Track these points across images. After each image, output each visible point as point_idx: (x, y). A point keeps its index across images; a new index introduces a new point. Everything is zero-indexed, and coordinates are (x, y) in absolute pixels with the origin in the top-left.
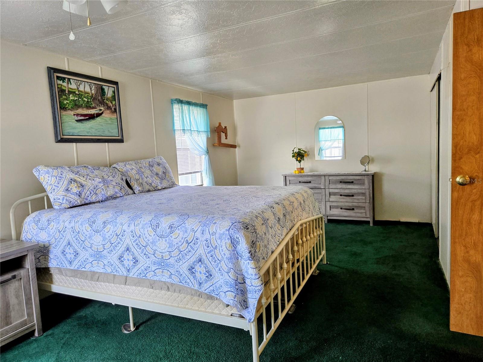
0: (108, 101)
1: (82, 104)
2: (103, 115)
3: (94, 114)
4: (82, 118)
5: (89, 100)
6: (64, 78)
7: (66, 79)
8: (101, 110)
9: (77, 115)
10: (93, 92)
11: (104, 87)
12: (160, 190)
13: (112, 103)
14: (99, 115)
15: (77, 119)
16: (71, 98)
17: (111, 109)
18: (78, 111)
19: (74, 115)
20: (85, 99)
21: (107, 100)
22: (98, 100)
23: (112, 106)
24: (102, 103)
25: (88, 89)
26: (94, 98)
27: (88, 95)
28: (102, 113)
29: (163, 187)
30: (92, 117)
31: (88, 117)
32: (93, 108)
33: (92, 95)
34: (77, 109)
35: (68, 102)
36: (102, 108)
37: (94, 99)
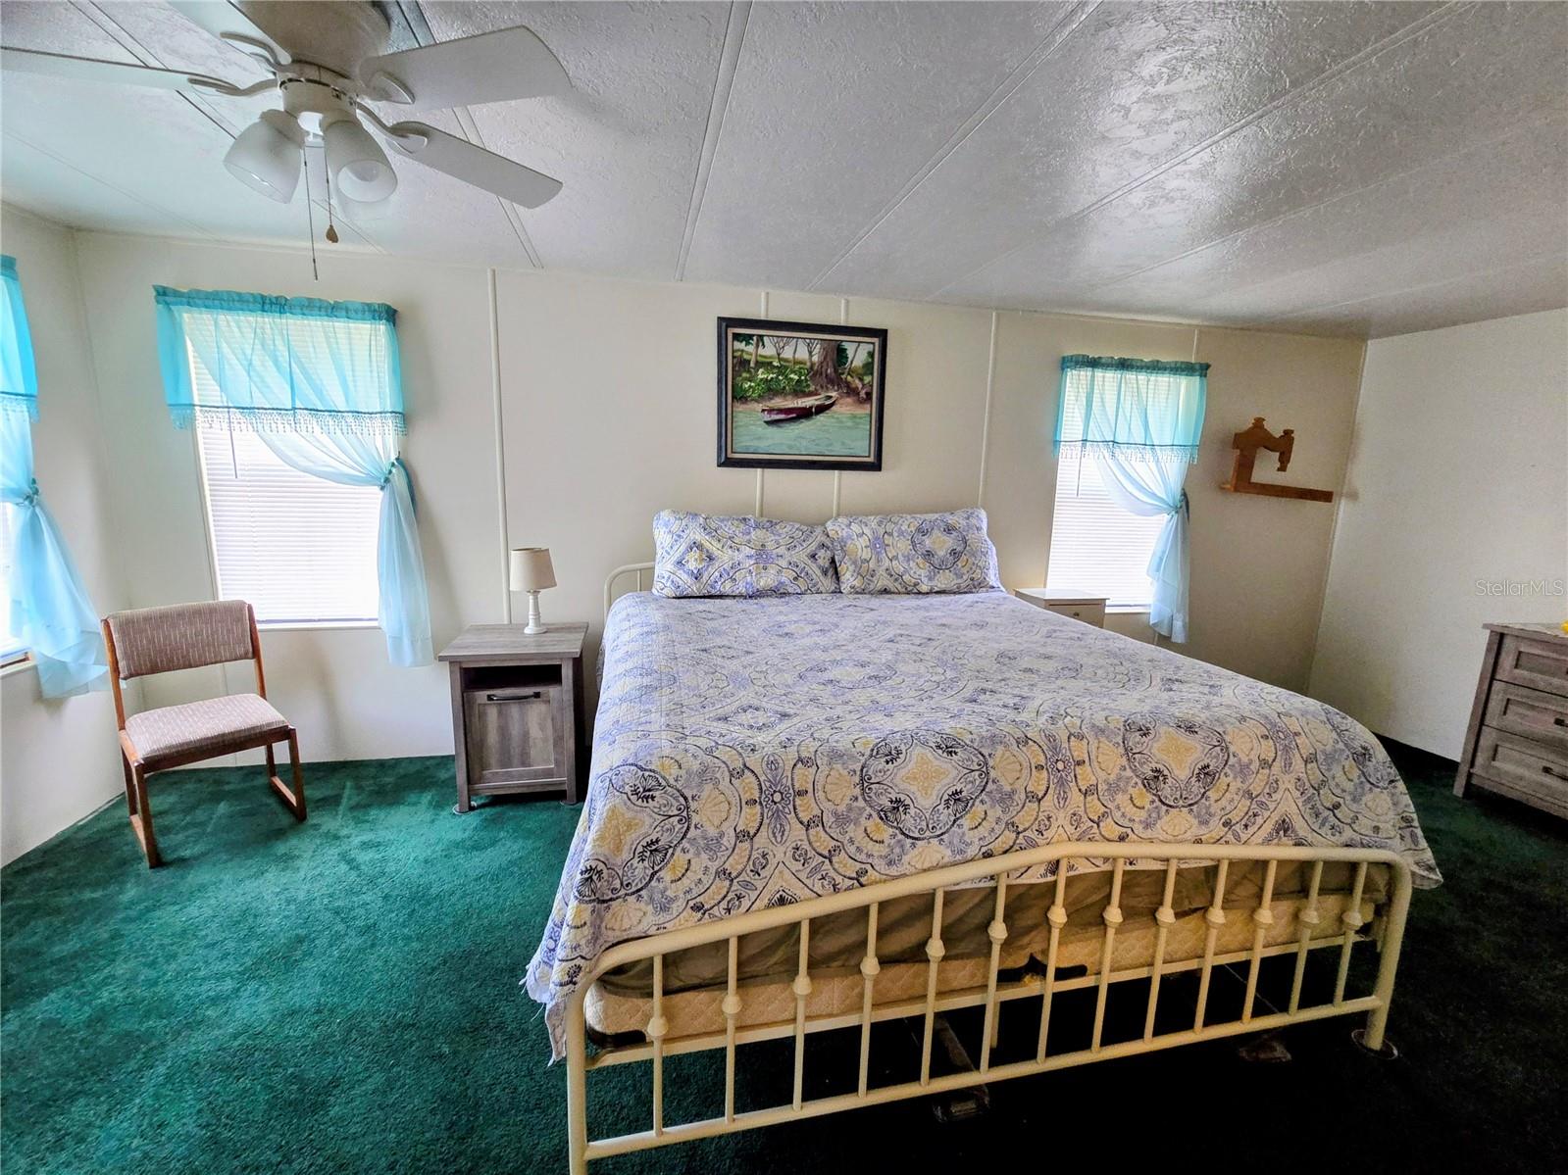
0: (852, 377)
1: (784, 387)
2: (834, 408)
3: (811, 407)
4: (782, 416)
5: (803, 378)
6: (751, 337)
7: (755, 338)
8: (830, 397)
9: (771, 411)
10: (815, 359)
11: (846, 345)
12: (924, 594)
13: (861, 380)
14: (821, 409)
15: (769, 419)
16: (760, 377)
17: (858, 394)
18: (773, 401)
19: (763, 411)
20: (792, 376)
21: (849, 374)
22: (827, 375)
23: (860, 386)
24: (836, 381)
25: (802, 354)
26: (814, 372)
27: (802, 366)
28: (832, 404)
29: (936, 589)
30: (805, 414)
31: (794, 415)
32: (810, 394)
33: (812, 365)
34: (771, 399)
35: (753, 384)
36: (834, 394)
37: (814, 375)
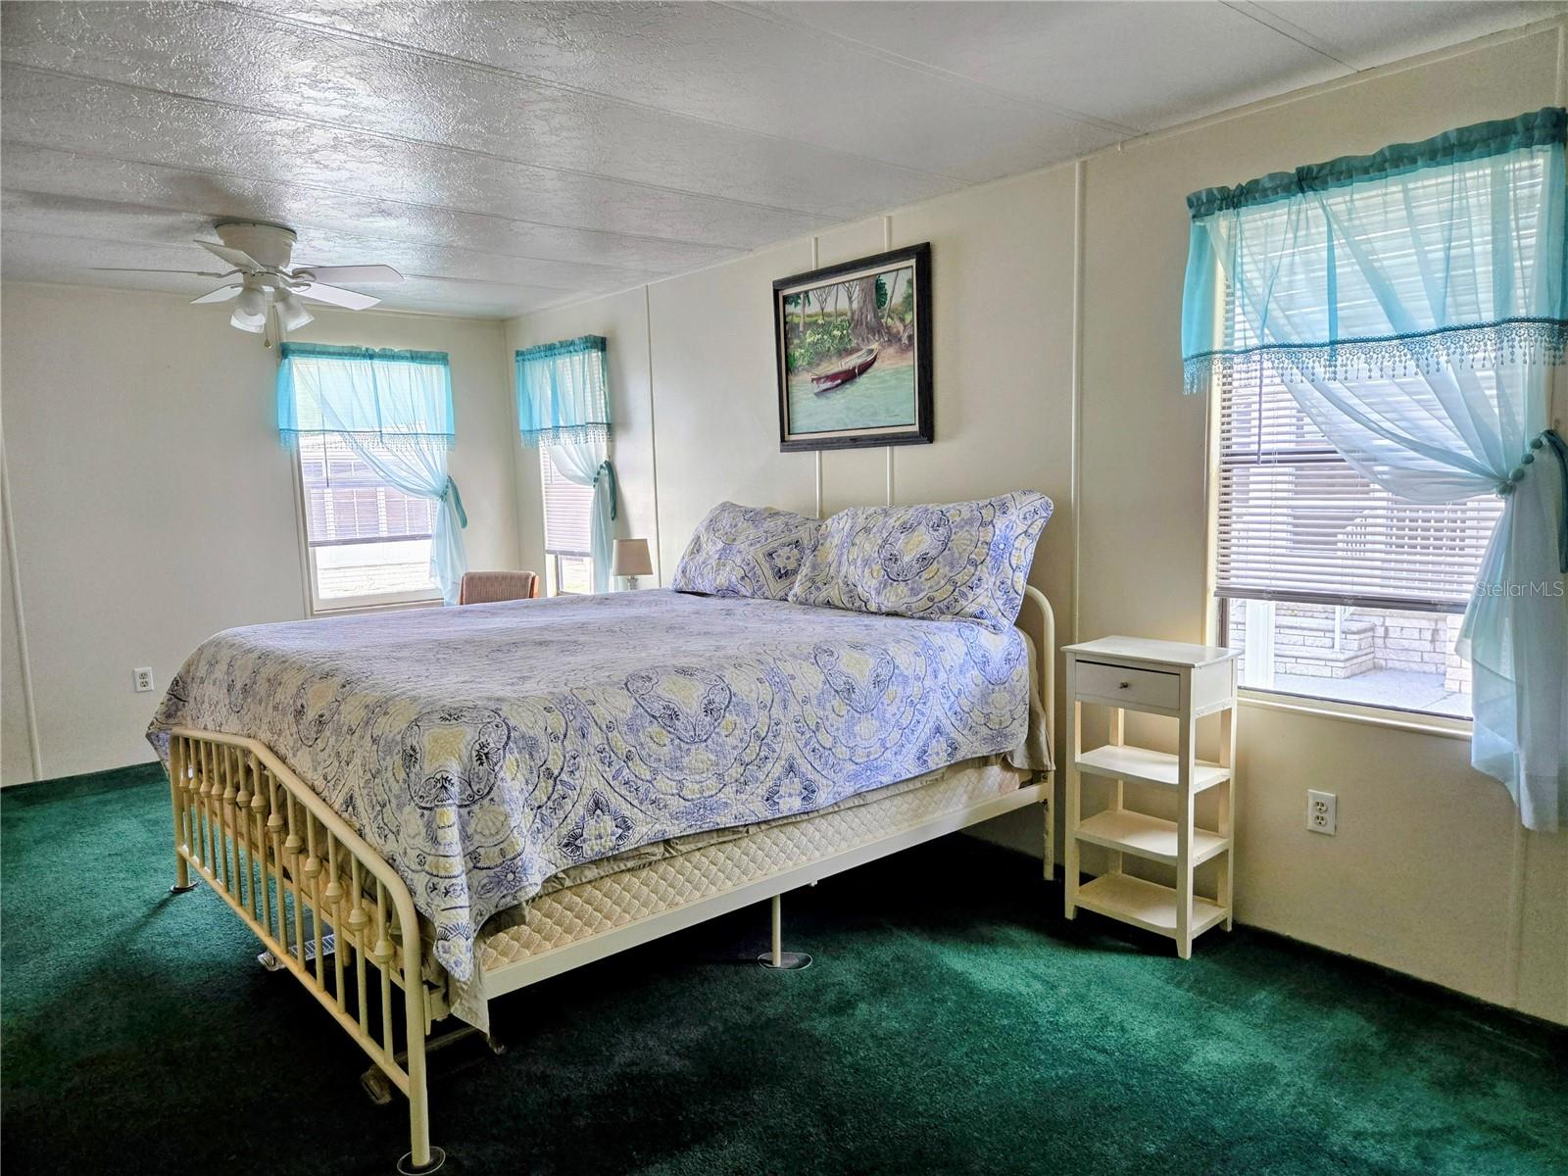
0: (892, 319)
1: (829, 348)
2: (876, 364)
3: (854, 368)
4: (829, 384)
5: (845, 332)
6: (798, 295)
7: (802, 296)
8: (871, 351)
9: (818, 380)
10: (855, 305)
11: (884, 279)
13: (902, 320)
14: (865, 368)
15: (818, 390)
16: (809, 340)
17: (900, 340)
18: (820, 368)
19: (813, 380)
20: (835, 332)
21: (889, 316)
22: (867, 323)
23: (901, 328)
24: (877, 329)
25: (843, 304)
26: (855, 323)
27: (842, 318)
28: (875, 359)
30: (848, 377)
31: (839, 381)
32: (857, 350)
33: (853, 314)
34: (818, 365)
35: (803, 351)
36: (875, 346)
37: (856, 326)
